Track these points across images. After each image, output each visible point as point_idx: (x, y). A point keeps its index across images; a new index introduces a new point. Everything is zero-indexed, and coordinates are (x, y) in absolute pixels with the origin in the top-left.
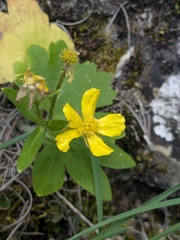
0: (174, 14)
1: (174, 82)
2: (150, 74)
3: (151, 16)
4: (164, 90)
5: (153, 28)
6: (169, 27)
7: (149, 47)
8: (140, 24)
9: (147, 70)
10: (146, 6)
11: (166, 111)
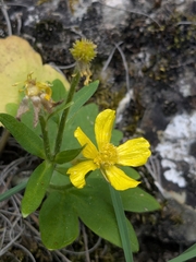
0: (173, 50)
1: (180, 121)
2: (151, 119)
3: (148, 56)
4: (170, 132)
5: (151, 67)
6: (169, 64)
7: (148, 89)
8: (137, 65)
9: (147, 115)
10: (141, 45)
11: (176, 154)
